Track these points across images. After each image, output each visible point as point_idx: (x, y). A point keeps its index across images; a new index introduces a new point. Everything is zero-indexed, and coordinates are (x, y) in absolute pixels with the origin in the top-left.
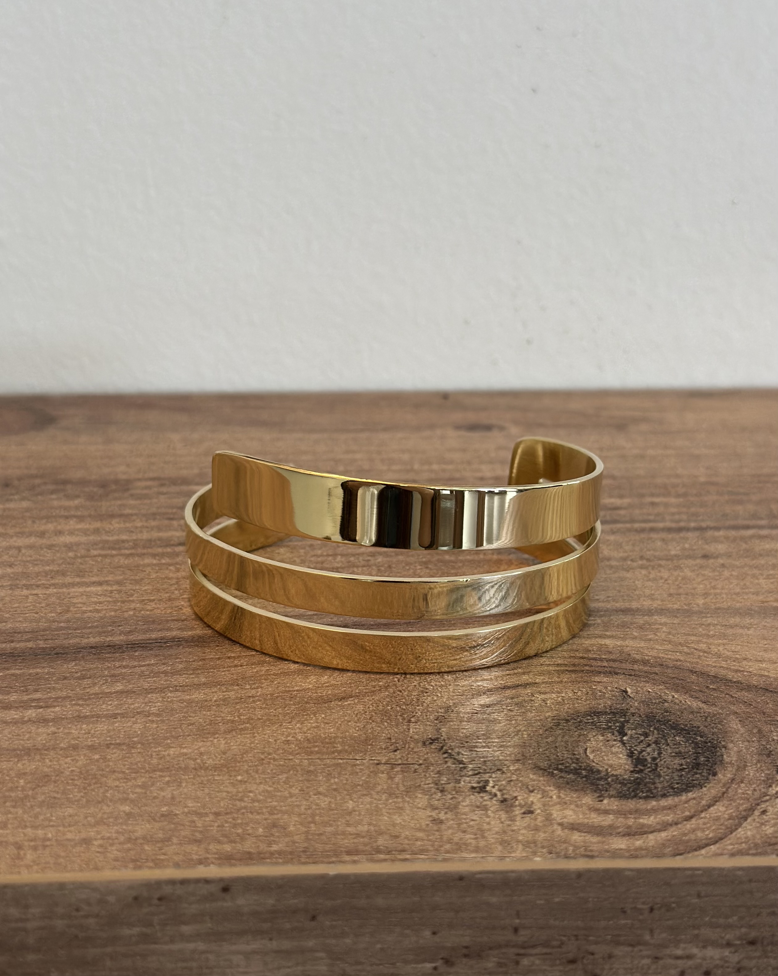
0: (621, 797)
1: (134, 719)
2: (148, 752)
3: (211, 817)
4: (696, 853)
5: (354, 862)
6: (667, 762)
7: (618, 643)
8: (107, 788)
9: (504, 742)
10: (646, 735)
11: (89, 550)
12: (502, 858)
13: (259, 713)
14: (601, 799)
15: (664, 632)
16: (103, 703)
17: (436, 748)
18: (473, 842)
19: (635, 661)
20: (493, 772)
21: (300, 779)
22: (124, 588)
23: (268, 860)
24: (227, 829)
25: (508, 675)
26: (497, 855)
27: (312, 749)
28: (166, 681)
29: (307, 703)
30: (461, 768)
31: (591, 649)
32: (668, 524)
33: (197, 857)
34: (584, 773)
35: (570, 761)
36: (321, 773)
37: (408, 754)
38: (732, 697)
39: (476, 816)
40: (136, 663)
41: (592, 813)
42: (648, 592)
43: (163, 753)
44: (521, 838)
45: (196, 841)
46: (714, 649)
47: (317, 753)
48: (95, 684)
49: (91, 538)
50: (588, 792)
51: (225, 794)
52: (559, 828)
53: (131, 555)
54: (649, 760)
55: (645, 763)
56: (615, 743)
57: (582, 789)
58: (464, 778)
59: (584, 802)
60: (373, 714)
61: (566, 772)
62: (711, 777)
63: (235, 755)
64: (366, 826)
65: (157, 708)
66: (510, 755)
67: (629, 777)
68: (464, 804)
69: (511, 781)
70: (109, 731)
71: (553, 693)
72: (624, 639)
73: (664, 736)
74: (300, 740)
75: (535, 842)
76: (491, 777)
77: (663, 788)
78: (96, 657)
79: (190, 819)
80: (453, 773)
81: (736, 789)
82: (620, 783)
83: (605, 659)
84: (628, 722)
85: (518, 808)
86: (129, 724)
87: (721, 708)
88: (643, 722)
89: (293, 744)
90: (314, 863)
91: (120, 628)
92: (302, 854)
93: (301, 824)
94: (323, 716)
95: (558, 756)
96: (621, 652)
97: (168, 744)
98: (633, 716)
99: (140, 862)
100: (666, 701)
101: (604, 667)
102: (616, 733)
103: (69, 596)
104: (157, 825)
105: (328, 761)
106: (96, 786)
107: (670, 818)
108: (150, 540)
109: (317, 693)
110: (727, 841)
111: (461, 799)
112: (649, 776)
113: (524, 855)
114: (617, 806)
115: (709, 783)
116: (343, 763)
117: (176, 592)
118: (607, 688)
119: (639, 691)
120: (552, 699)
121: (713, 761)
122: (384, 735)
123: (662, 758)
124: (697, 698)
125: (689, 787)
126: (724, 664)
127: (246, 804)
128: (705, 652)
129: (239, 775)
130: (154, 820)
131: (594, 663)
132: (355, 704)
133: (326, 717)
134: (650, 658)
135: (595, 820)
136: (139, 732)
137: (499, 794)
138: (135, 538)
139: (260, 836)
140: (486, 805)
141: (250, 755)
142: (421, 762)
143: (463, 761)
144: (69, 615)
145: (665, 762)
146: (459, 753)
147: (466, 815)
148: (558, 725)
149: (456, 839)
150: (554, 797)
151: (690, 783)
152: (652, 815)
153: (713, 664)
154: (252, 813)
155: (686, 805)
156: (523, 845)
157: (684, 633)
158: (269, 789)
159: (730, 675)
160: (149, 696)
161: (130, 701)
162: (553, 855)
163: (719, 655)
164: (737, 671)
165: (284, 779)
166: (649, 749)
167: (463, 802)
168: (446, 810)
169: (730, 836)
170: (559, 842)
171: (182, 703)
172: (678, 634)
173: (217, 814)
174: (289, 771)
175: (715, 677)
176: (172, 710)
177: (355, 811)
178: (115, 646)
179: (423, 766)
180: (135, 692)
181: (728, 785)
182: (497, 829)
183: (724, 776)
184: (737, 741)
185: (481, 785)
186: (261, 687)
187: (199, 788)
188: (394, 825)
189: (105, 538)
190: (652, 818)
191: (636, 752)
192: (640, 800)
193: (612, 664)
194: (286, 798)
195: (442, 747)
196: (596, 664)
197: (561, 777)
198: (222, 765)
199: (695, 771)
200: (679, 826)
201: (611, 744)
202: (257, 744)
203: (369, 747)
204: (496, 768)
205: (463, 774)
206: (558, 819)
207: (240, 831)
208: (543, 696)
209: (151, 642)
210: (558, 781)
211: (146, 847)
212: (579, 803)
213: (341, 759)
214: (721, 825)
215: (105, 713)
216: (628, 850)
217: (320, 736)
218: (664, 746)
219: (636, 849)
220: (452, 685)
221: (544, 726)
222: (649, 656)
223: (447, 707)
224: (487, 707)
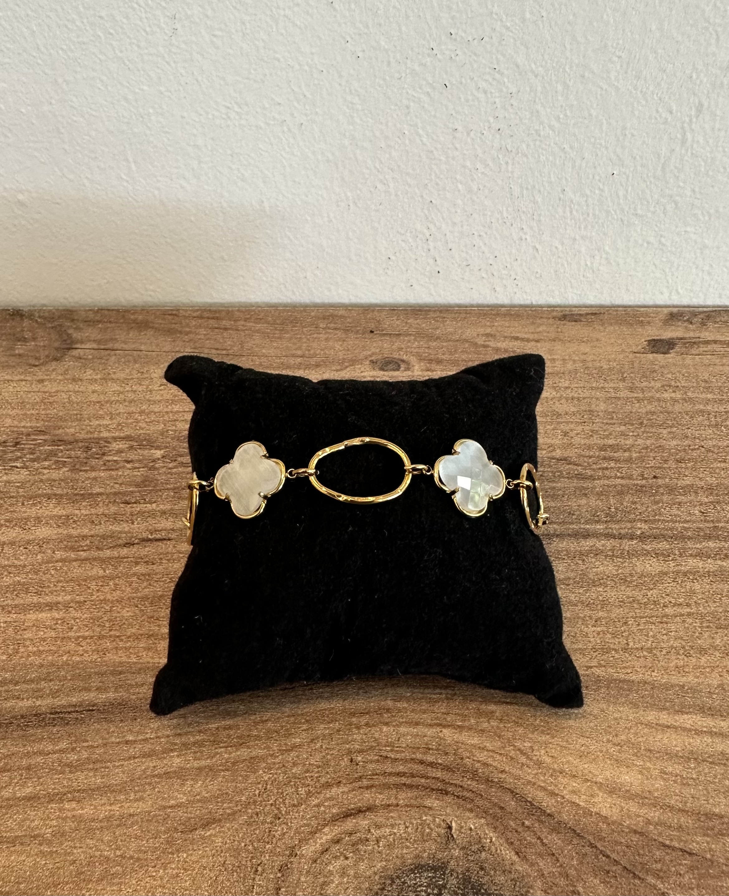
1: (29, 849)
11: (54, 552)
13: (133, 846)
16: (10, 817)
19: (466, 771)
25: (353, 790)
28: (69, 780)
29: (176, 830)
31: (430, 747)
38: (543, 843)
40: (51, 747)
48: (11, 782)
49: (60, 531)
53: (86, 559)
60: (228, 855)
65: (50, 830)
71: (387, 826)
78: (22, 733)
83: (441, 764)
84: (444, 886)
86: (23, 858)
87: (531, 865)
88: (459, 888)
91: (50, 684)
94: (185, 855)
96: (456, 754)
98: (452, 875)
100: (483, 848)
101: (438, 778)
103: (23, 627)
108: (104, 537)
109: (186, 813)
118: (435, 821)
119: (462, 827)
120: (385, 838)
124: (512, 843)
126: (541, 780)
128: (528, 757)
131: (430, 772)
132: (215, 836)
133: (187, 857)
134: (479, 764)
138: (92, 533)
144: (15, 660)
153: (533, 780)
159: (546, 802)
160: (50, 807)
161: (32, 815)
163: (539, 764)
164: (553, 794)
171: (73, 822)
172: (509, 723)
175: (532, 805)
176: (63, 835)
178: (40, 715)
180: (39, 798)
186: (143, 798)
193: (445, 775)
196: (431, 774)
208: (378, 832)
209: (69, 710)
215: (8, 835)
220: (303, 806)
221: (371, 890)
222: (479, 761)
223: (294, 847)
224: (327, 850)
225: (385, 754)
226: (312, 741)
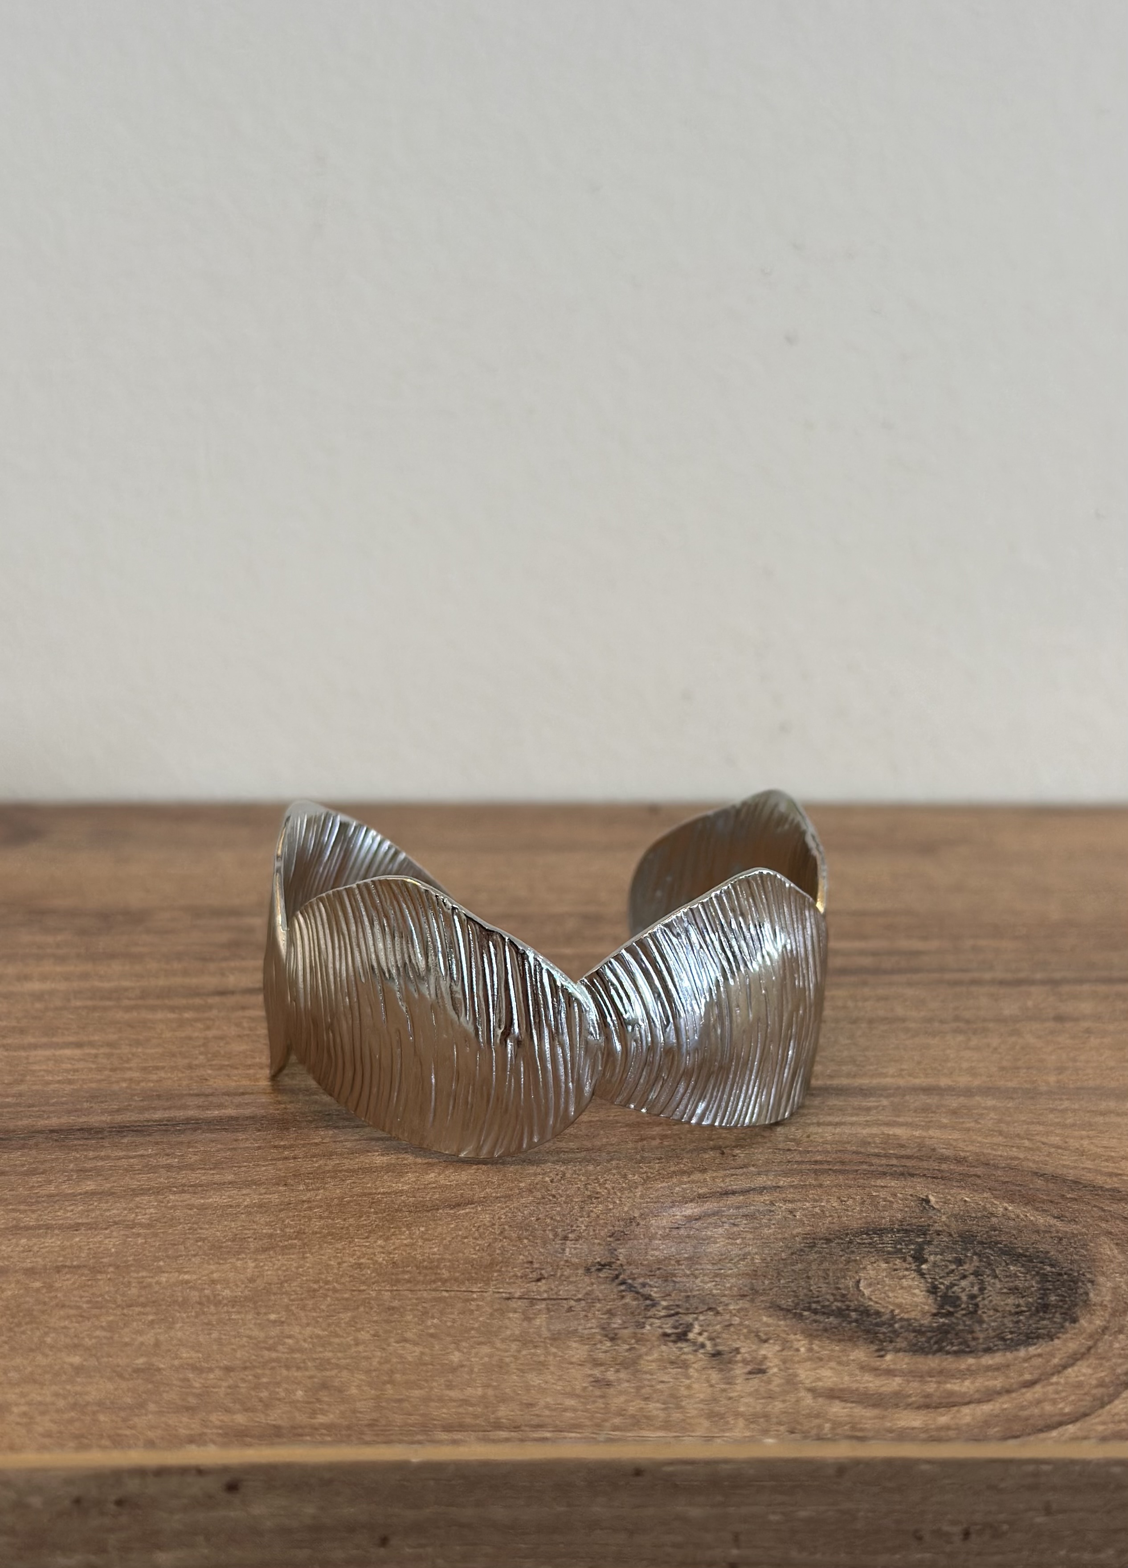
0: (915, 1352)
1: (107, 1232)
2: (124, 1277)
3: (218, 1373)
4: (1042, 1436)
5: (455, 1442)
6: (994, 1302)
7: (917, 1133)
8: (46, 1330)
9: (721, 1269)
10: (959, 1262)
11: (69, 1001)
12: (709, 1439)
13: (316, 1224)
14: (882, 1353)
15: (991, 1119)
16: (61, 1209)
17: (607, 1277)
18: (662, 1414)
19: (944, 1159)
20: (701, 1313)
21: (375, 1318)
22: (118, 1051)
23: (308, 1438)
24: (243, 1390)
25: (733, 1175)
26: (698, 1434)
27: (400, 1277)
28: (168, 1178)
29: (397, 1211)
30: (647, 1306)
31: (869, 1140)
32: (999, 975)
33: (188, 1432)
34: (854, 1315)
35: (831, 1298)
36: (411, 1310)
37: (559, 1285)
38: (1104, 1211)
39: (668, 1376)
40: (124, 1153)
41: (867, 1374)
42: (965, 1065)
43: (149, 1280)
44: (742, 1409)
45: (188, 1409)
46: (1073, 1143)
47: (409, 1281)
48: (50, 1182)
49: (75, 984)
50: (860, 1342)
51: (245, 1339)
52: (809, 1396)
53: (136, 1007)
54: (964, 1298)
55: (958, 1303)
56: (907, 1273)
57: (850, 1339)
58: (652, 1320)
59: (852, 1358)
60: (506, 1227)
61: (824, 1313)
62: (1067, 1324)
63: (270, 1284)
64: (480, 1389)
65: (148, 1216)
66: (730, 1288)
67: (930, 1322)
68: (649, 1358)
69: (731, 1325)
70: (63, 1248)
71: (806, 1201)
72: (927, 1128)
73: (990, 1264)
74: (380, 1264)
75: (766, 1416)
76: (697, 1319)
77: (987, 1338)
78: (58, 1144)
79: (181, 1376)
80: (632, 1313)
81: (1111, 1342)
82: (914, 1331)
83: (894, 1154)
84: (930, 1243)
85: (740, 1365)
86: (98, 1239)
87: (1084, 1227)
88: (956, 1244)
89: (369, 1268)
90: (385, 1443)
91: (103, 1105)
92: (366, 1429)
93: (370, 1384)
94: (422, 1229)
95: (811, 1291)
96: (921, 1146)
97: (159, 1267)
98: (939, 1235)
99: (87, 1438)
100: (992, 1214)
101: (892, 1166)
102: (910, 1259)
103: (26, 1061)
104: (124, 1385)
105: (425, 1294)
106: (29, 1327)
107: (998, 1383)
108: (169, 989)
109: (415, 1197)
110: (1093, 1420)
111: (644, 1350)
112: (964, 1322)
113: (748, 1434)
114: (908, 1364)
115: (1064, 1333)
116: (450, 1297)
117: (201, 1057)
118: (896, 1196)
119: (950, 1200)
120: (804, 1209)
121: (1071, 1301)
122: (521, 1257)
123: (986, 1296)
124: (1045, 1210)
125: (1033, 1338)
126: (1089, 1164)
127: (280, 1355)
128: (1059, 1147)
129: (273, 1312)
130: (121, 1376)
131: (875, 1161)
132: (476, 1213)
133: (427, 1230)
134: (968, 1154)
135: (871, 1385)
136: (113, 1250)
137: (708, 1344)
138: (144, 984)
139: (298, 1401)
140: (686, 1360)
141: (295, 1284)
142: (580, 1296)
143: (650, 1295)
144: (22, 1087)
145: (991, 1301)
146: (644, 1285)
147: (652, 1375)
148: (814, 1245)
149: (632, 1409)
150: (803, 1350)
151: (1032, 1333)
152: (966, 1379)
153: (1072, 1164)
154: (288, 1368)
155: (1026, 1365)
156: (746, 1420)
157: (1024, 1121)
158: (320, 1333)
159: (1100, 1180)
160: (137, 1199)
161: (104, 1206)
162: (798, 1436)
163: (1082, 1153)
164: (1110, 1175)
165: (348, 1319)
166: (963, 1283)
167: (646, 1355)
168: (617, 1367)
169: (1100, 1411)
170: (808, 1416)
171: (190, 1209)
172: (1015, 1122)
173: (228, 1369)
174: (358, 1307)
175: (1075, 1182)
176: (173, 1219)
177: (462, 1366)
178: (92, 1129)
179: (583, 1303)
180: (114, 1193)
181: (1096, 1337)
182: (702, 1396)
183: (1090, 1322)
184: (1112, 1273)
185: (679, 1330)
186: (324, 1188)
187: (203, 1330)
188: (528, 1388)
189: (98, 984)
190: (967, 1383)
191: (942, 1287)
192: (948, 1356)
193: (905, 1162)
194: (349, 1346)
195: (617, 1277)
196: (878, 1162)
197: (816, 1321)
198: (246, 1298)
199: (1041, 1314)
200: (1014, 1395)
201: (901, 1274)
202: (309, 1268)
203: (495, 1274)
204: (706, 1307)
205: (650, 1314)
206: (807, 1381)
207: (264, 1394)
208: (790, 1206)
209: (150, 1124)
210: (810, 1327)
211: (102, 1418)
212: (844, 1359)
213: (447, 1291)
214: (1085, 1394)
215: (61, 1222)
216: (926, 1431)
217: (415, 1258)
218: (988, 1279)
219: (940, 1429)
220: (640, 1188)
221: (790, 1248)
222: (966, 1151)
223: (630, 1219)
224: (696, 1219)
225: (787, 1147)
226: (642, 1140)
